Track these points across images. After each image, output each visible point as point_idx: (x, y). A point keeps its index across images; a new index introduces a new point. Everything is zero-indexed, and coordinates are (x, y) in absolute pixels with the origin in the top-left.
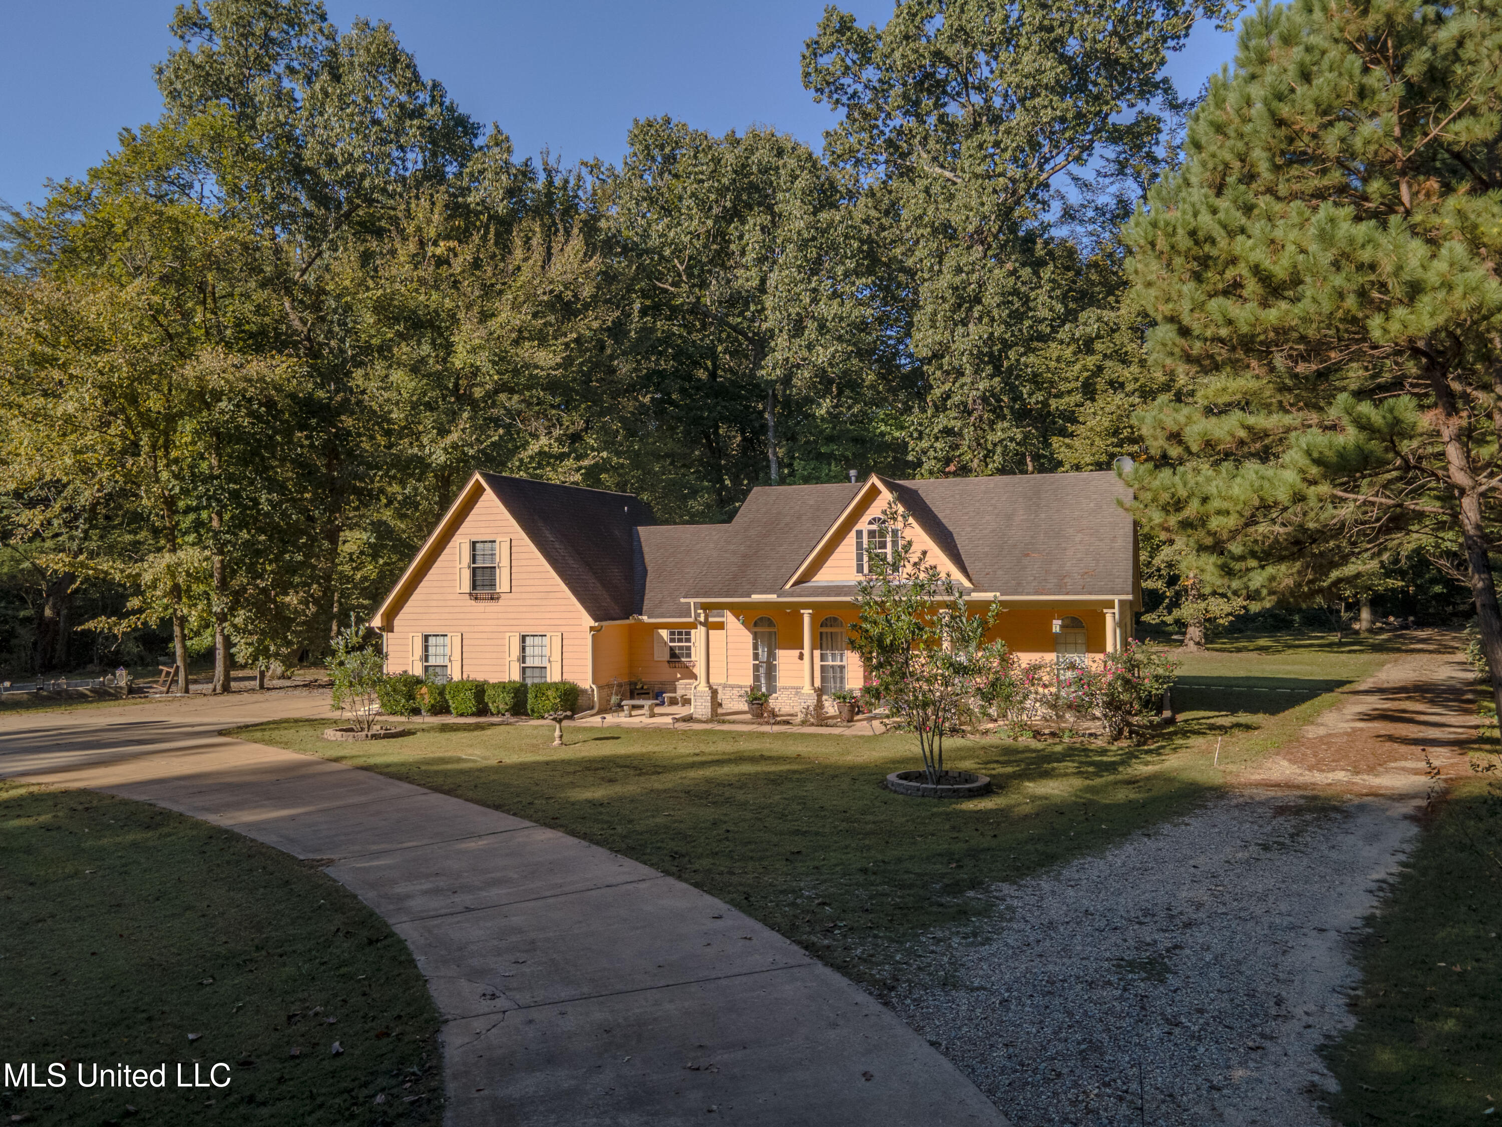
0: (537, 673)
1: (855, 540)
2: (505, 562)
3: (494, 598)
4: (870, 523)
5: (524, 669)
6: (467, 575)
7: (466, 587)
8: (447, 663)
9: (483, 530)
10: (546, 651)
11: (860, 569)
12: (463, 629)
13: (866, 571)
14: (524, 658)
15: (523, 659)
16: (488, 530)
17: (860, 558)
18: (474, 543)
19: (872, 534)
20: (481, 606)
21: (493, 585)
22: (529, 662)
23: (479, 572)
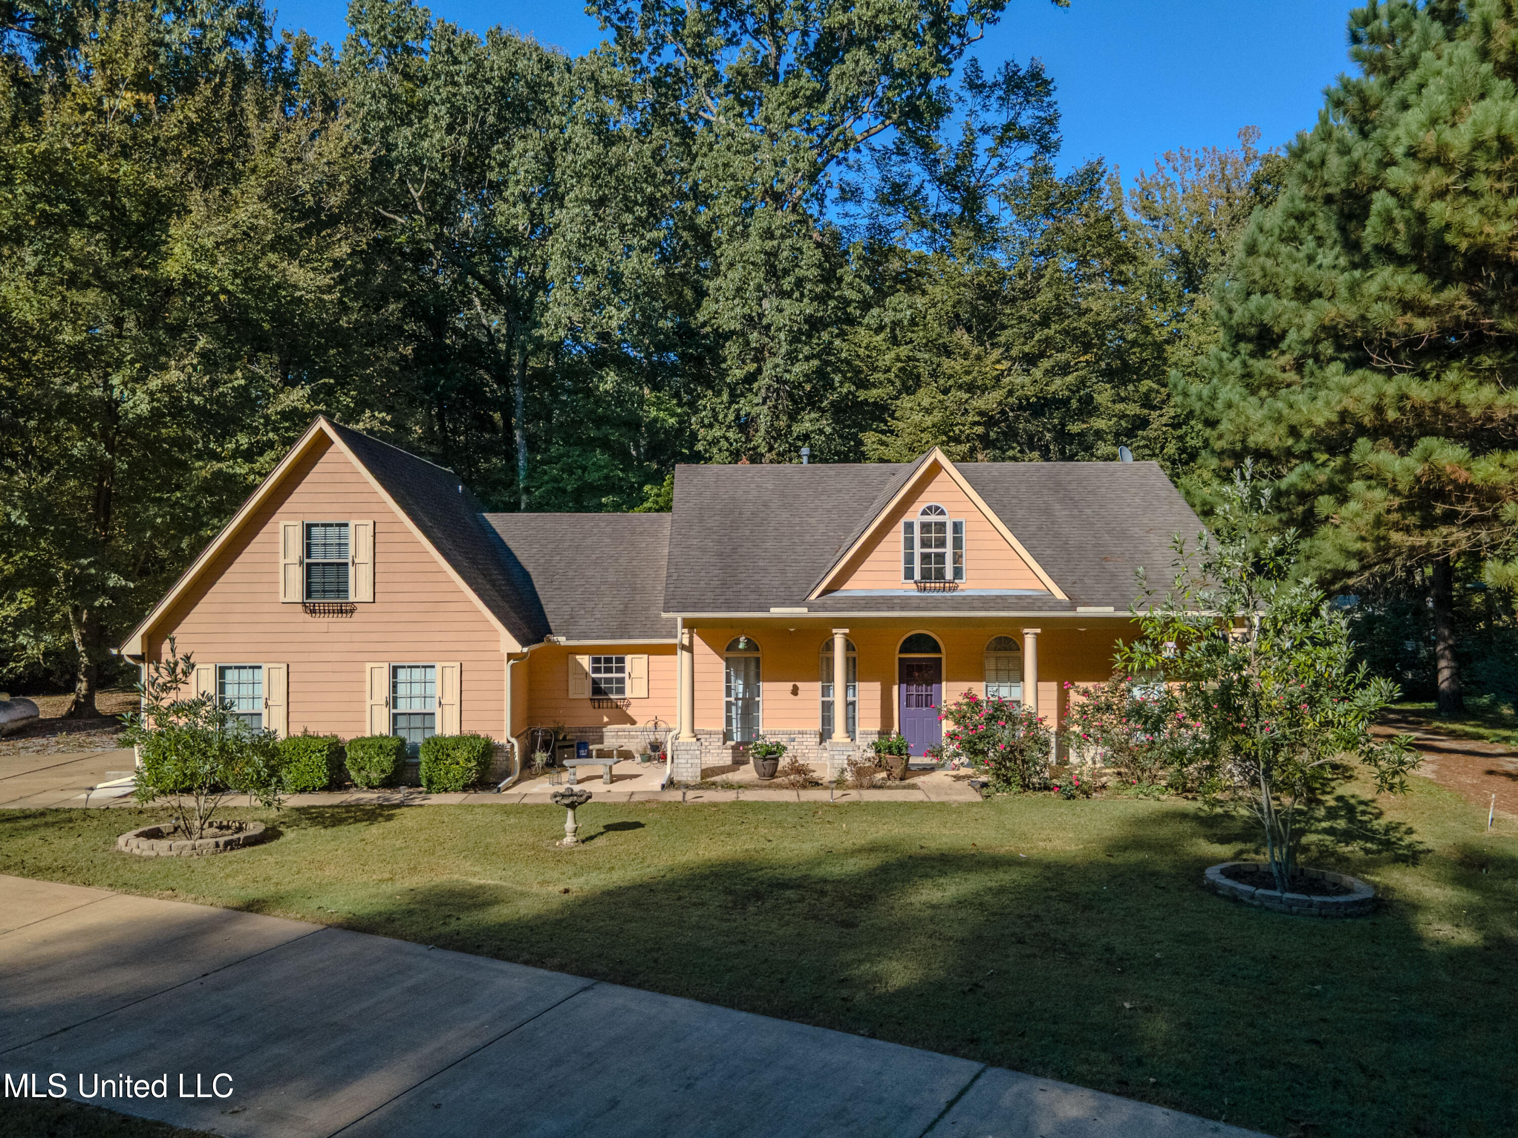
0: (417, 722)
1: (902, 536)
2: (364, 554)
3: (345, 610)
4: (924, 513)
5: (395, 716)
6: (296, 575)
7: (296, 592)
8: (259, 707)
9: (327, 508)
10: (431, 689)
11: (909, 574)
12: (289, 658)
13: (917, 576)
14: (395, 699)
15: (393, 701)
16: (335, 508)
17: (909, 559)
18: (308, 528)
19: (926, 527)
20: (322, 622)
21: (342, 590)
22: (403, 706)
23: (316, 572)
